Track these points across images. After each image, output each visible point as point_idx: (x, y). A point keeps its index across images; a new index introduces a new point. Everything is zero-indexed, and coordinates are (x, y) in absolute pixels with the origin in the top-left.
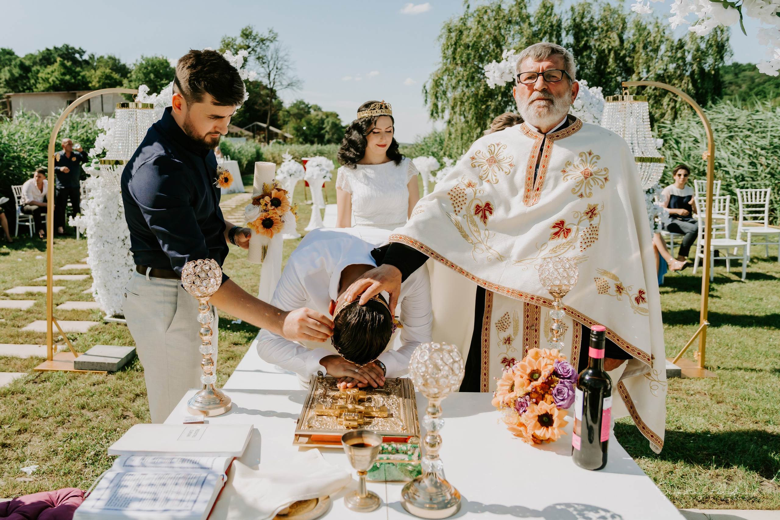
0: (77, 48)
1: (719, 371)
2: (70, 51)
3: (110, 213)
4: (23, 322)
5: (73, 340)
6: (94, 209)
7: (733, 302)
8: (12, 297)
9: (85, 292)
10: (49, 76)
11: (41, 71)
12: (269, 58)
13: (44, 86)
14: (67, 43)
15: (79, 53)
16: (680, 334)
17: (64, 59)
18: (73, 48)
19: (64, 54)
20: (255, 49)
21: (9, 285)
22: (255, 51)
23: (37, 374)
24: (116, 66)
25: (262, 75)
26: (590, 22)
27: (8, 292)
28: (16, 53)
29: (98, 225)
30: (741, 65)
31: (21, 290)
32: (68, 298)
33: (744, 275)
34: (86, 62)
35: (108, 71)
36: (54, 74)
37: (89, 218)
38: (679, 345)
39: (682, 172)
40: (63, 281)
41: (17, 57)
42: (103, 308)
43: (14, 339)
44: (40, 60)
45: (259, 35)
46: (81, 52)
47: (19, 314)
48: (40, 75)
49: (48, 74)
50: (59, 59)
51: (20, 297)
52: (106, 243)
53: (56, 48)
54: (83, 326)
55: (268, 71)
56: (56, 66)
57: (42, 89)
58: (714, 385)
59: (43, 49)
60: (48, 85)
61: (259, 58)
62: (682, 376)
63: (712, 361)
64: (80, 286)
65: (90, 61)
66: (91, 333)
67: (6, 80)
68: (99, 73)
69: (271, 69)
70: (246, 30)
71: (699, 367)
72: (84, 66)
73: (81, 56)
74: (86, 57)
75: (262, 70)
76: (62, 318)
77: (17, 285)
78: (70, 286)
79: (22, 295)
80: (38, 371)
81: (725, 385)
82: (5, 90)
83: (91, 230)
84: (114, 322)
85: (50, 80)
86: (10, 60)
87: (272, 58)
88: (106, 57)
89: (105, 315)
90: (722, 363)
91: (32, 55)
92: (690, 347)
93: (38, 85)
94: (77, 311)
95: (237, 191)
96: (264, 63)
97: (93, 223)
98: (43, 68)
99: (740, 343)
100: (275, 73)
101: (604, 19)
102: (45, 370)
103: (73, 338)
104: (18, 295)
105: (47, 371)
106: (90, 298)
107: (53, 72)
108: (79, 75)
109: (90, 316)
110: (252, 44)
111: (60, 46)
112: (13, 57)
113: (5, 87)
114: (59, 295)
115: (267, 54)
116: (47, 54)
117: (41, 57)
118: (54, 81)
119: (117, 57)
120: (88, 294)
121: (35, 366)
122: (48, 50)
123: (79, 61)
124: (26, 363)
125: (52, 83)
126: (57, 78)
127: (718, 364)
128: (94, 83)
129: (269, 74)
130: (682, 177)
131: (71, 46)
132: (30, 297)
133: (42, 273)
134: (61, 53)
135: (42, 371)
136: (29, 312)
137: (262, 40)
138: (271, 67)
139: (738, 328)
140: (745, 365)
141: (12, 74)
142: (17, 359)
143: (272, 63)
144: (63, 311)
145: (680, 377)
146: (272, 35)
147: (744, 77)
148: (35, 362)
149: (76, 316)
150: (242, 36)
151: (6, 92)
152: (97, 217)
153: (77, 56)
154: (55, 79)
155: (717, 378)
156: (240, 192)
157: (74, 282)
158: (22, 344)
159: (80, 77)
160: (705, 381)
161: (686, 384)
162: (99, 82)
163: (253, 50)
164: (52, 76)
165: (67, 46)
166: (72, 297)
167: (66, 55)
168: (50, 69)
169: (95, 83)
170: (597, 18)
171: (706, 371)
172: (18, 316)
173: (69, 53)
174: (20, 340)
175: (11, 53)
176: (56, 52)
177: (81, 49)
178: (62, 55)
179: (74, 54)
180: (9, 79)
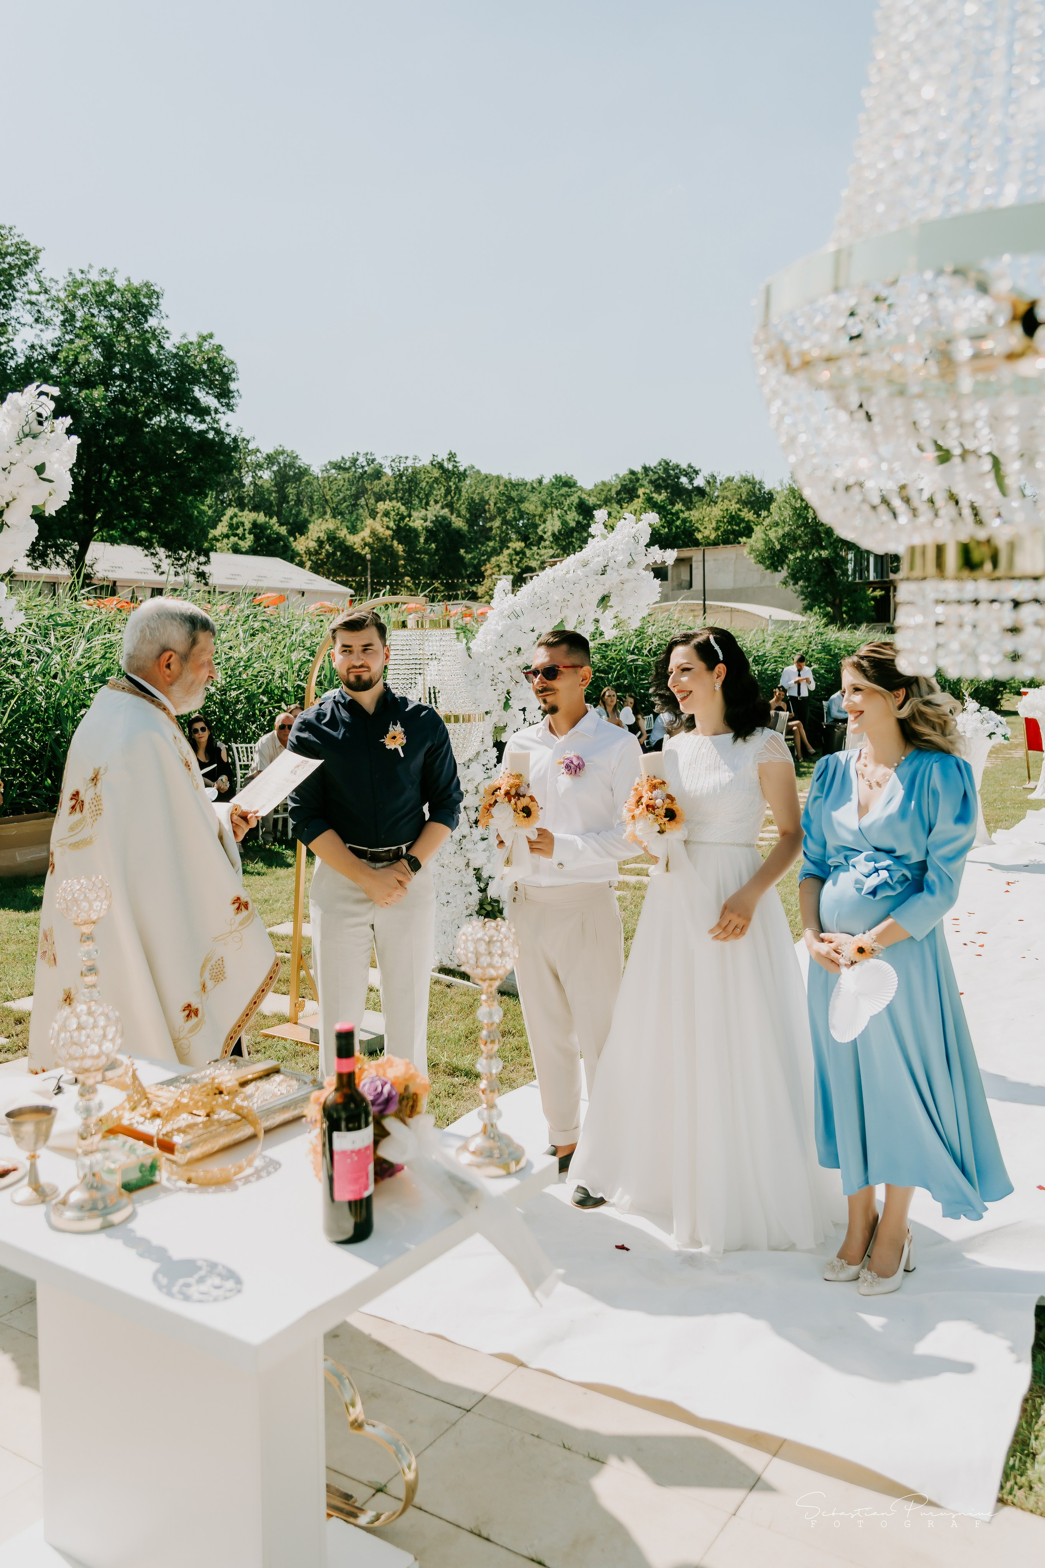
0: (684, 466)
2: (671, 472)
14: (667, 457)
15: (687, 474)
17: (659, 487)
18: (677, 467)
19: (660, 478)
24: (754, 494)
34: (700, 492)
35: (734, 507)
44: (618, 493)
46: (690, 473)
53: (646, 469)
56: (638, 503)
59: (623, 472)
65: (708, 489)
68: (716, 512)
72: (695, 499)
73: (691, 480)
74: (699, 482)
86: (565, 496)
88: (737, 478)
91: (604, 483)
108: (678, 518)
111: (652, 463)
116: (631, 481)
117: (619, 487)
119: (758, 478)
122: (632, 473)
123: (686, 489)
128: (707, 533)
131: (674, 462)
134: (653, 476)
141: (564, 523)
153: (684, 480)
159: (678, 523)
162: (717, 529)
165: (667, 463)
167: (664, 480)
169: (707, 531)
173: (669, 476)
175: (568, 483)
176: (647, 475)
177: (690, 466)
178: (656, 480)
179: (679, 478)
180: (560, 531)
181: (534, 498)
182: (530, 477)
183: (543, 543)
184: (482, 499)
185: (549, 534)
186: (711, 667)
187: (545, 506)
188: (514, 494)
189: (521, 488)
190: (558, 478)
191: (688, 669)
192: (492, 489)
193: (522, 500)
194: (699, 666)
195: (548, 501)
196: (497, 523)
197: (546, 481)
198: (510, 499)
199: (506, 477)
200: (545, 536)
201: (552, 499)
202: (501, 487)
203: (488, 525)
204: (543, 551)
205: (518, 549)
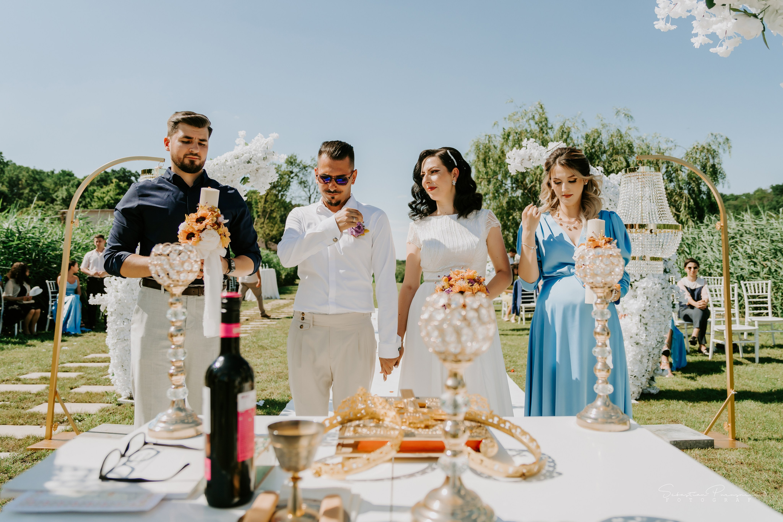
0: (133, 171)
1: (751, 442)
2: (127, 174)
3: (133, 290)
4: (30, 404)
5: (80, 421)
6: (116, 286)
7: (751, 382)
8: (25, 382)
9: (104, 377)
10: (105, 195)
11: (97, 191)
12: (310, 183)
13: (99, 204)
14: (124, 167)
15: (135, 176)
16: (706, 410)
17: (120, 181)
18: (130, 172)
19: (120, 176)
20: (298, 174)
21: (24, 371)
22: (298, 176)
23: (29, 453)
25: (303, 198)
26: (599, 146)
27: (22, 377)
28: (75, 175)
29: (119, 302)
30: (725, 195)
31: (36, 375)
32: (84, 382)
33: (757, 360)
36: (109, 194)
37: (111, 295)
38: (707, 420)
39: (691, 265)
40: (84, 367)
41: (76, 178)
42: (119, 391)
43: (14, 420)
44: (98, 181)
45: (303, 163)
46: (137, 176)
47: (27, 396)
48: (95, 194)
49: (104, 193)
50: (114, 180)
51: (33, 382)
52: (126, 321)
53: (114, 172)
54: (93, 408)
55: (309, 195)
56: (112, 186)
57: (97, 207)
58: (749, 455)
60: (103, 203)
61: (301, 183)
62: (715, 447)
63: (742, 432)
64: (100, 372)
66: (101, 414)
67: (63, 199)
69: (311, 193)
70: (291, 158)
71: (730, 439)
75: (303, 194)
76: (73, 400)
77: (34, 371)
78: (89, 372)
79: (37, 379)
80: (32, 449)
81: (760, 455)
82: (61, 207)
83: (111, 307)
84: (128, 403)
85: (105, 199)
86: (69, 181)
87: (312, 183)
89: (120, 397)
90: (752, 435)
92: (718, 422)
93: (93, 204)
94: (91, 394)
95: (273, 297)
96: (305, 187)
97: (114, 300)
98: (99, 188)
99: (765, 417)
100: (315, 196)
101: (611, 144)
102: (39, 449)
103: (80, 418)
104: (32, 380)
105: (42, 449)
106: (108, 382)
107: (108, 192)
109: (104, 398)
110: (295, 170)
111: (117, 169)
112: (72, 178)
113: (61, 205)
114: (75, 379)
115: (308, 180)
116: (105, 176)
117: (99, 179)
118: (109, 201)
120: (106, 379)
121: (29, 445)
122: (106, 172)
124: (21, 443)
125: (107, 202)
126: (111, 198)
127: (749, 435)
129: (310, 198)
130: (692, 269)
131: (128, 169)
132: (44, 381)
133: (63, 361)
134: (117, 175)
135: (36, 450)
136: (38, 394)
137: (305, 167)
138: (312, 191)
139: (760, 403)
140: (775, 436)
142: (11, 438)
143: (312, 188)
144: (75, 394)
145: (713, 448)
146: (314, 162)
147: (729, 205)
148: (31, 441)
149: (90, 398)
150: (286, 163)
151: (62, 209)
152: (119, 294)
153: (133, 178)
154: (110, 198)
155: (750, 449)
156: (276, 298)
157: (95, 368)
158: (22, 424)
160: (740, 451)
161: (720, 454)
163: (296, 175)
164: (107, 195)
165: (125, 170)
166: (89, 381)
167: (123, 177)
168: (105, 189)
170: (605, 144)
171: (737, 442)
172: (25, 398)
173: (125, 175)
174: (21, 421)
175: (70, 175)
176: (114, 174)
177: (136, 172)
178: (119, 177)
179: (130, 177)
180: (66, 197)
181: (49, 180)
182: (47, 169)
183: (55, 202)
184: (17, 177)
185: (60, 198)
186: (450, 170)
187: (56, 184)
188: (37, 177)
189: (42, 174)
190: (63, 172)
191: (437, 171)
192: (24, 173)
193: (43, 180)
194: (443, 169)
195: (58, 182)
196: (27, 191)
197: (56, 172)
198: (35, 179)
199: (32, 168)
200: (58, 199)
201: (60, 181)
202: (30, 173)
203: (21, 191)
204: (56, 207)
205: (40, 205)
